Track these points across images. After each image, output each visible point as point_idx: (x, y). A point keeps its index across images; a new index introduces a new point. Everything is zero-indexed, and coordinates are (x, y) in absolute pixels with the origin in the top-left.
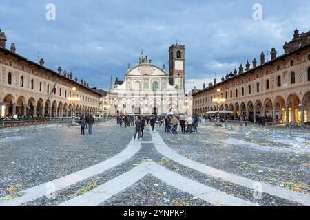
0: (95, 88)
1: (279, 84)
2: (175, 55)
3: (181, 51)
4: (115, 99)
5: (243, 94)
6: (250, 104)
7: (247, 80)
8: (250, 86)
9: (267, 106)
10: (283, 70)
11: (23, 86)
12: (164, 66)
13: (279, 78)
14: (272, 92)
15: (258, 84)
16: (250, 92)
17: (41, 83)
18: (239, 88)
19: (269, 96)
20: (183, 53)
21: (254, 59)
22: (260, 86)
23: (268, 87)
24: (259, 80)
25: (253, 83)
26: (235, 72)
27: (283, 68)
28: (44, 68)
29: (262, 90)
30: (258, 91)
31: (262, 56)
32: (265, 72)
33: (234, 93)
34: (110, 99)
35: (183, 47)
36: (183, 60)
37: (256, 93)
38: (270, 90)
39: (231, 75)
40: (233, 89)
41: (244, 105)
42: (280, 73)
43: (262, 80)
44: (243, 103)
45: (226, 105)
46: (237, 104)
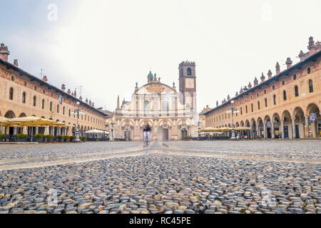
0: (101, 108)
1: (297, 95)
2: (185, 72)
3: (192, 68)
4: (123, 120)
5: (259, 108)
6: (267, 118)
7: (263, 92)
8: (266, 99)
9: (285, 119)
10: (300, 79)
11: (24, 102)
12: (174, 84)
13: (296, 88)
14: (290, 104)
15: (275, 96)
16: (266, 106)
17: (43, 101)
18: (255, 102)
19: (287, 108)
20: (194, 70)
21: (269, 71)
22: (277, 97)
23: (285, 98)
24: (275, 92)
25: (269, 95)
26: (250, 85)
27: (300, 77)
28: (47, 85)
29: (279, 102)
30: (275, 103)
31: (278, 67)
32: (281, 83)
33: (249, 108)
34: (117, 120)
35: (193, 64)
36: (194, 78)
37: (273, 106)
38: (288, 101)
39: (245, 89)
40: (248, 104)
41: (261, 121)
42: (297, 82)
43: (278, 91)
44: (259, 118)
45: (242, 121)
46: (253, 119)
